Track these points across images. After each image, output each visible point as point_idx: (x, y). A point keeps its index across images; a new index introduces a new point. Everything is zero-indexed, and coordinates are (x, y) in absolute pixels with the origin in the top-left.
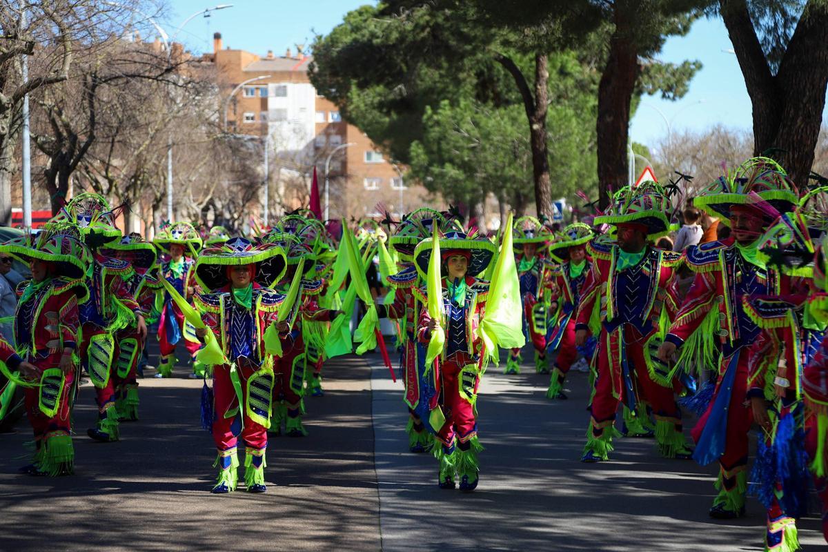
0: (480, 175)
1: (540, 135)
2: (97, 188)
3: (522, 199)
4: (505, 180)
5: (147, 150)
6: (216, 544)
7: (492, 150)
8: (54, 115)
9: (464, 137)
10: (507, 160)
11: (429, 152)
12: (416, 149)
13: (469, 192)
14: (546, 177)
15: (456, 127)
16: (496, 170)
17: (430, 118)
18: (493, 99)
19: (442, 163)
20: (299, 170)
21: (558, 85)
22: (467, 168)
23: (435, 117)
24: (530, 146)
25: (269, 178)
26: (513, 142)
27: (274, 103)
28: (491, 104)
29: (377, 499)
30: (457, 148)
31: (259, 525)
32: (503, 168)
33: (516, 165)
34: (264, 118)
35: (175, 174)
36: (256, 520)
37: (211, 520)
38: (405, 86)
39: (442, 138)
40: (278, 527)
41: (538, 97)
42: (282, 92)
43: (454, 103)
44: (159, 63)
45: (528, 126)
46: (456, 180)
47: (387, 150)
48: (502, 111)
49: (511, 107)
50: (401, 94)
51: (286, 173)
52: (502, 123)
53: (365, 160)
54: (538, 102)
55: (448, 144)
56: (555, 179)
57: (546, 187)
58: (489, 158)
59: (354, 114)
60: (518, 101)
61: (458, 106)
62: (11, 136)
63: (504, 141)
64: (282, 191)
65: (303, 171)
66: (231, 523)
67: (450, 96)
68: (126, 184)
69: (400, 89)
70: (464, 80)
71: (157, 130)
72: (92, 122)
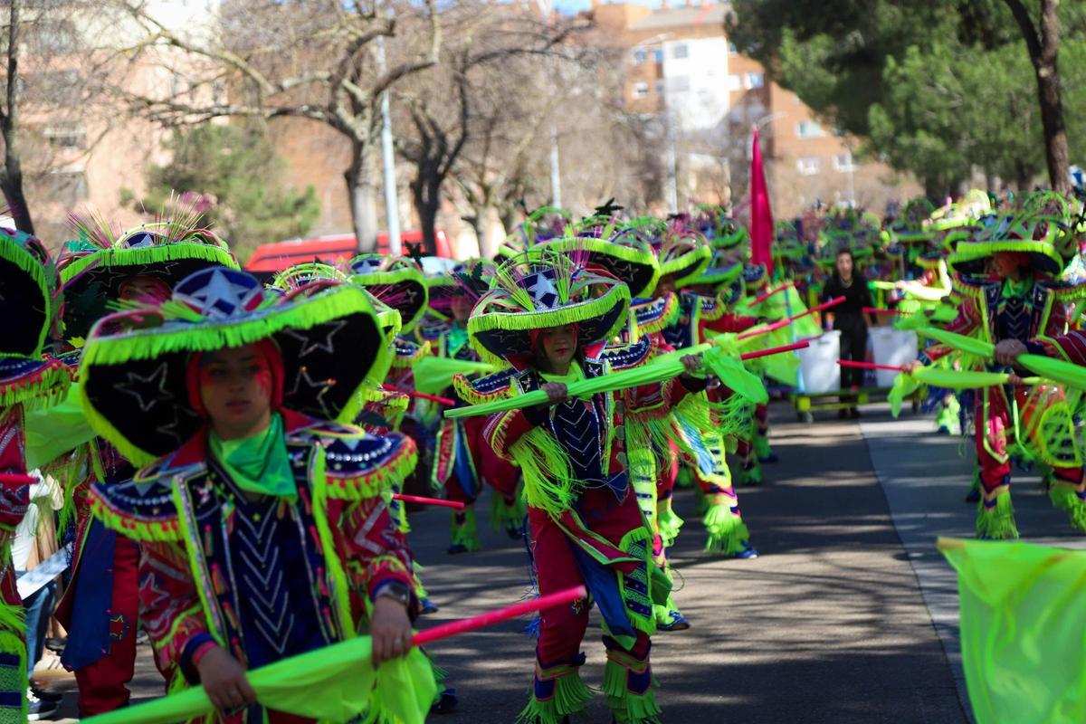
0: (965, 144)
1: (1051, 84)
2: (471, 199)
3: (1026, 171)
4: (1000, 147)
5: (531, 145)
6: (725, 635)
7: (981, 108)
8: (418, 111)
9: (941, 95)
10: (1002, 121)
11: (894, 117)
12: (877, 116)
13: (951, 167)
14: (1061, 140)
15: (931, 81)
16: (988, 135)
17: (894, 72)
18: (983, 40)
19: (911, 129)
20: (715, 154)
21: (1069, 13)
22: (948, 135)
23: (901, 71)
24: (1035, 99)
25: (677, 168)
26: (1010, 95)
27: (672, 68)
28: (979, 46)
29: (912, 572)
30: (932, 110)
31: (771, 610)
32: (997, 131)
33: (1016, 125)
34: (660, 89)
35: (562, 174)
36: (766, 604)
37: (713, 607)
38: (862, 34)
39: (911, 98)
40: (795, 611)
41: (1045, 32)
42: (682, 52)
43: (925, 49)
44: (545, 32)
45: (1032, 73)
46: (933, 153)
47: (833, 119)
48: (993, 55)
49: (1005, 48)
50: (857, 44)
51: (698, 160)
52: (994, 71)
53: (799, 134)
54: (1045, 39)
55: (919, 104)
56: (1072, 141)
57: (1062, 152)
58: (978, 119)
59: (789, 76)
60: (1016, 39)
61: (931, 52)
62: (372, 141)
63: (998, 94)
64: (693, 183)
65: (719, 155)
66: (739, 608)
67: (917, 39)
68: (505, 191)
69: (856, 39)
70: (942, 19)
71: (542, 119)
72: (464, 115)
